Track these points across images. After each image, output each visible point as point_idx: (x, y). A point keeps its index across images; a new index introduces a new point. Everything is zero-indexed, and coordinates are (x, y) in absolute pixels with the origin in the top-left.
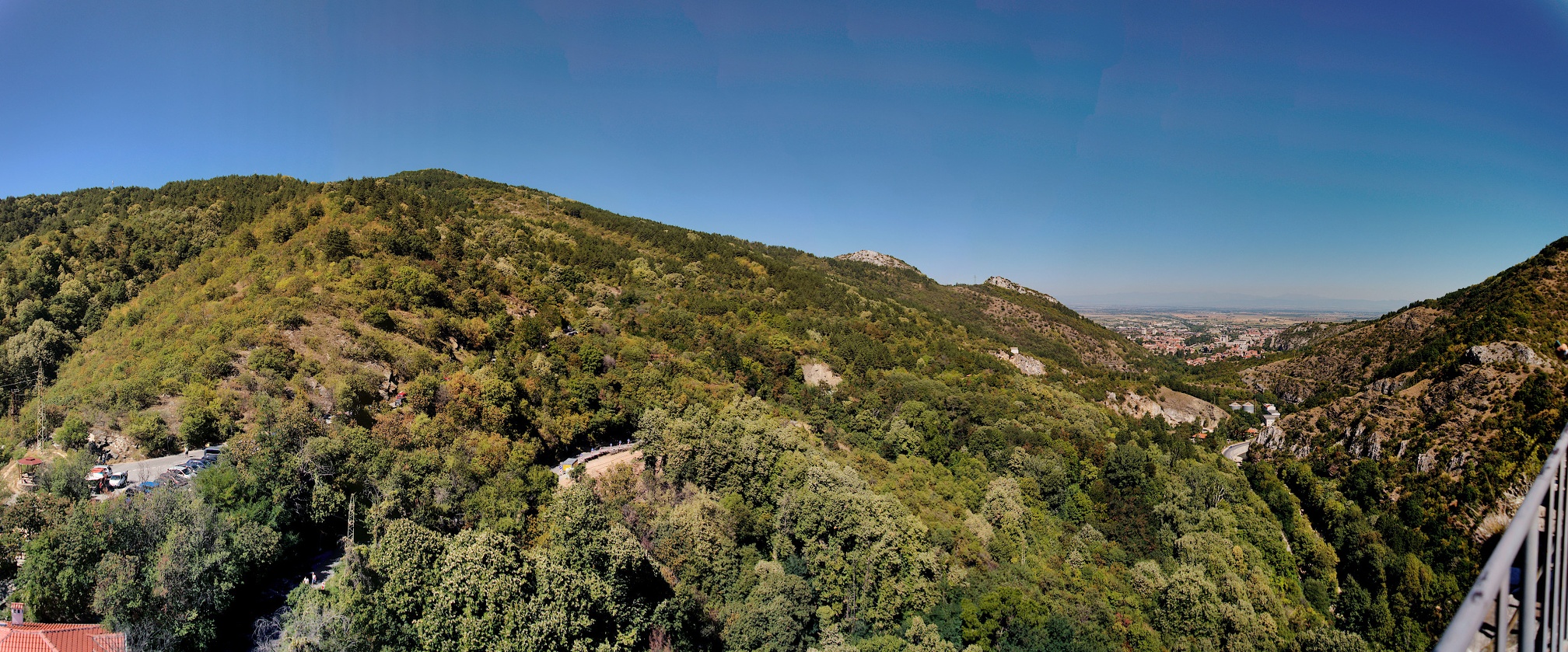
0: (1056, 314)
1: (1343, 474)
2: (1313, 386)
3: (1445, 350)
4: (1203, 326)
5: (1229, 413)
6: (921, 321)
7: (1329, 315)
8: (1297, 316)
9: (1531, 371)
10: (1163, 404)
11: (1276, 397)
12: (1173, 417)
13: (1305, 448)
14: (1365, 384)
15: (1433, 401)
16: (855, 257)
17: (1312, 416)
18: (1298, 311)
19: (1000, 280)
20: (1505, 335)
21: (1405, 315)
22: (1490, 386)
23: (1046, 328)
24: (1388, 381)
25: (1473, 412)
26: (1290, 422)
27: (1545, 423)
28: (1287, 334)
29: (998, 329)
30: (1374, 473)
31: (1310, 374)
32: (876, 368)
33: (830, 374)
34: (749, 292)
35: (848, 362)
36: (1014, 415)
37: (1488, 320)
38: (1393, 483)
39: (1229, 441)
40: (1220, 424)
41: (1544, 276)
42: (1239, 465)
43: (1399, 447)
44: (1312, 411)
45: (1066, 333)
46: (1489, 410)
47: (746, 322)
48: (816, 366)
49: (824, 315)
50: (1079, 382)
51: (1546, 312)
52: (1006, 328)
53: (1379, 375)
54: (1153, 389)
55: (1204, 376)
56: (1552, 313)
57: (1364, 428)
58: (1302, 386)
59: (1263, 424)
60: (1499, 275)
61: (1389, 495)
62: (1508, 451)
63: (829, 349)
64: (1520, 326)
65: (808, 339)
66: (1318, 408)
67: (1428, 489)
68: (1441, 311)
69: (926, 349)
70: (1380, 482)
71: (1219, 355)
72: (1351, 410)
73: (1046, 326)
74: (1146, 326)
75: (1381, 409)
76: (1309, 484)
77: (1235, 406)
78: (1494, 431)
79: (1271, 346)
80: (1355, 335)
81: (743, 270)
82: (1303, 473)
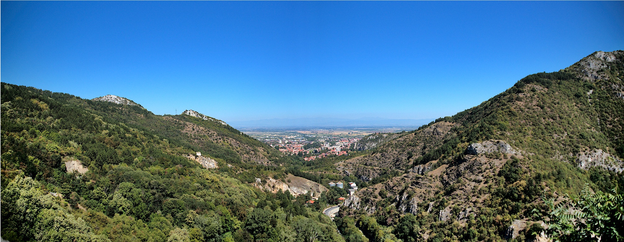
0: (226, 132)
1: (396, 223)
2: (379, 171)
3: (456, 147)
4: (315, 138)
5: (328, 188)
6: (140, 136)
7: (389, 129)
8: (371, 130)
9: (509, 157)
10: (290, 184)
11: (356, 178)
12: (295, 192)
13: (373, 208)
14: (408, 169)
15: (449, 178)
16: (104, 99)
17: (376, 189)
18: (371, 127)
19: (191, 112)
20: (492, 136)
21: (433, 126)
22: (483, 167)
23: (220, 140)
24: (421, 167)
25: (473, 184)
26: (363, 193)
27: (517, 190)
28: (364, 141)
29: (191, 142)
30: (413, 222)
31: (376, 164)
32: (108, 163)
33: (81, 166)
34: (38, 119)
35: (92, 160)
36: (193, 192)
37: (482, 127)
38: (425, 228)
39: (328, 205)
40: (322, 195)
41: (516, 99)
42: (333, 219)
43: (428, 206)
44: (376, 186)
45: (232, 143)
46: (483, 182)
47: (33, 136)
48: (73, 162)
49: (80, 133)
50: (238, 172)
51: (518, 121)
52: (196, 141)
53: (416, 164)
54: (284, 175)
55: (314, 167)
56: (522, 122)
57: (407, 195)
58: (372, 171)
59: (349, 194)
60: (489, 100)
61: (422, 235)
62: (495, 207)
63: (81, 152)
64: (501, 130)
65: (70, 146)
66: (380, 184)
67: (446, 232)
68: (455, 123)
69: (142, 153)
70: (417, 228)
71: (324, 154)
72: (400, 185)
73: (220, 139)
74: (281, 138)
75: (417, 183)
76: (375, 230)
77: (332, 184)
78: (487, 195)
79: (355, 148)
80: (403, 139)
81: (35, 107)
82: (372, 223)
